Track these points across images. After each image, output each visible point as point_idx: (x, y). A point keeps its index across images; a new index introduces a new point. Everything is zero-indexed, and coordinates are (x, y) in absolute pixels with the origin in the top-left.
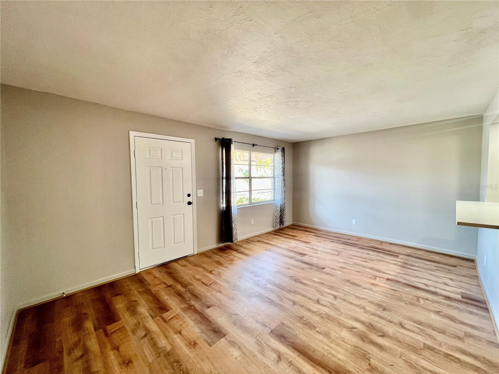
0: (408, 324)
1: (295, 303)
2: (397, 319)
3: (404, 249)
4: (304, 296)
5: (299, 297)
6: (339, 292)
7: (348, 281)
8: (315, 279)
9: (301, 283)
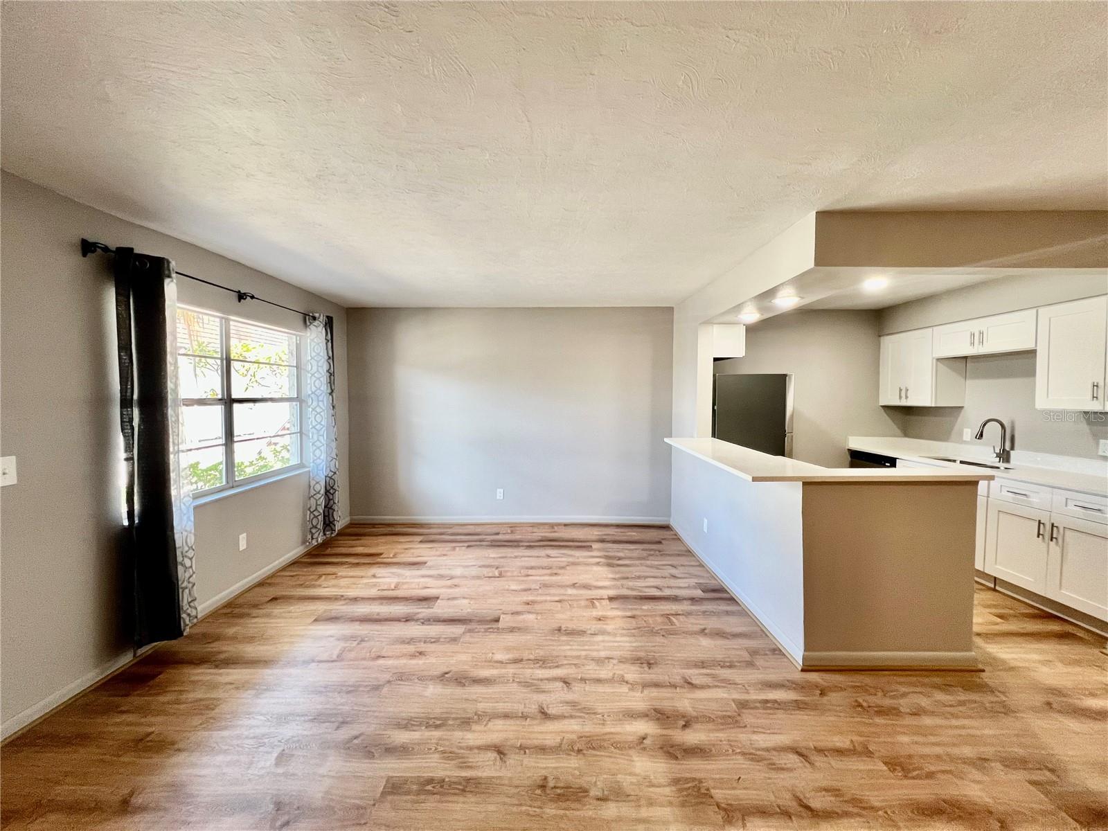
0: (696, 675)
1: (500, 751)
2: (677, 674)
3: (587, 530)
4: (506, 716)
5: (499, 724)
6: (562, 665)
7: (559, 630)
8: (499, 657)
9: (477, 681)
